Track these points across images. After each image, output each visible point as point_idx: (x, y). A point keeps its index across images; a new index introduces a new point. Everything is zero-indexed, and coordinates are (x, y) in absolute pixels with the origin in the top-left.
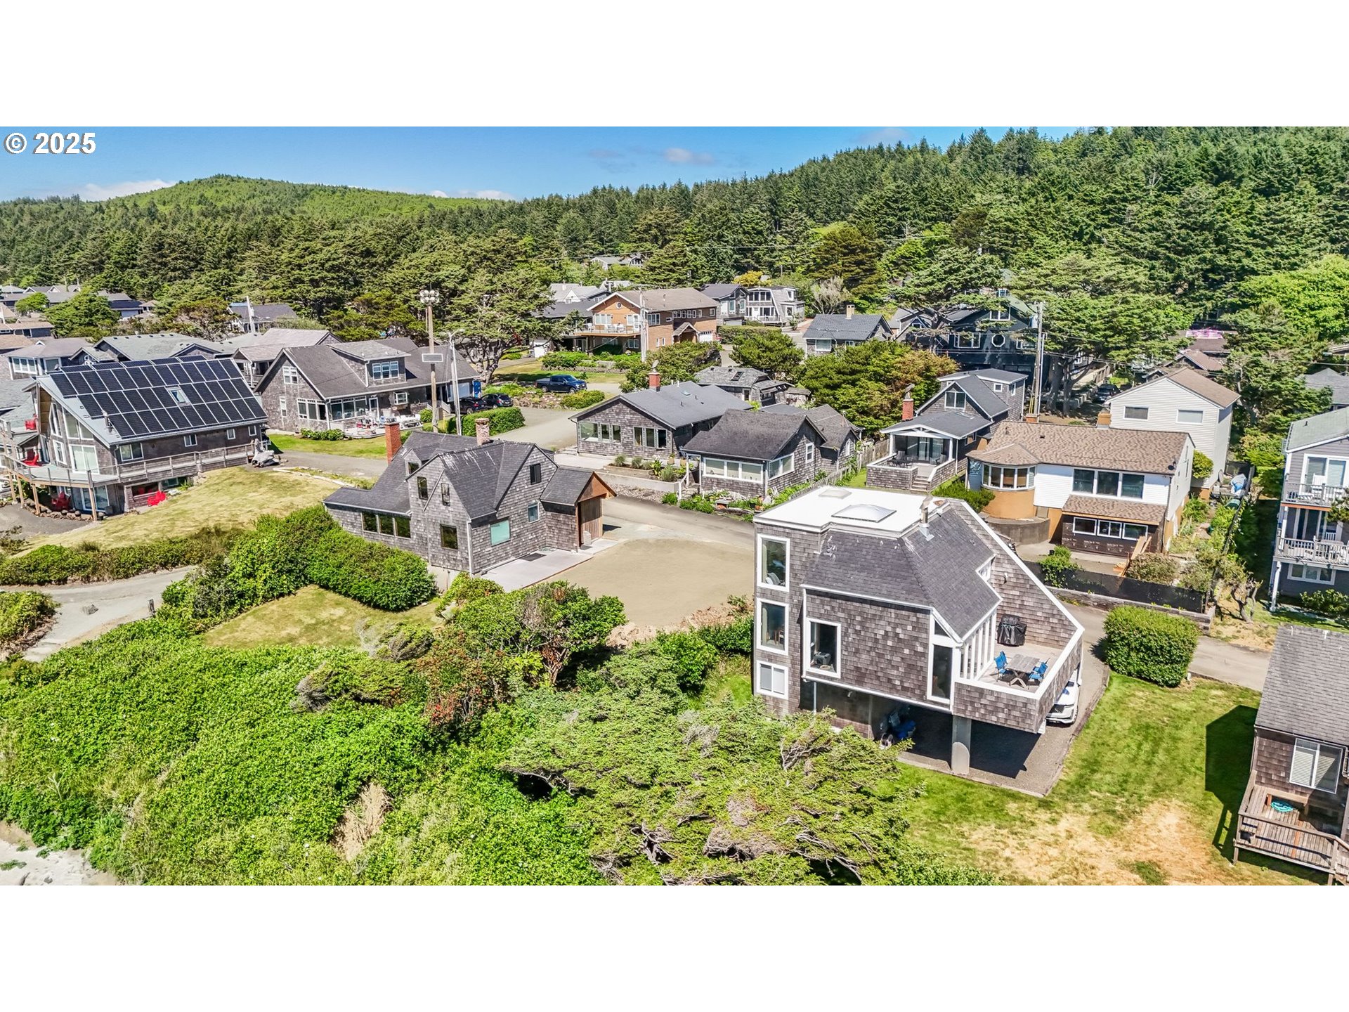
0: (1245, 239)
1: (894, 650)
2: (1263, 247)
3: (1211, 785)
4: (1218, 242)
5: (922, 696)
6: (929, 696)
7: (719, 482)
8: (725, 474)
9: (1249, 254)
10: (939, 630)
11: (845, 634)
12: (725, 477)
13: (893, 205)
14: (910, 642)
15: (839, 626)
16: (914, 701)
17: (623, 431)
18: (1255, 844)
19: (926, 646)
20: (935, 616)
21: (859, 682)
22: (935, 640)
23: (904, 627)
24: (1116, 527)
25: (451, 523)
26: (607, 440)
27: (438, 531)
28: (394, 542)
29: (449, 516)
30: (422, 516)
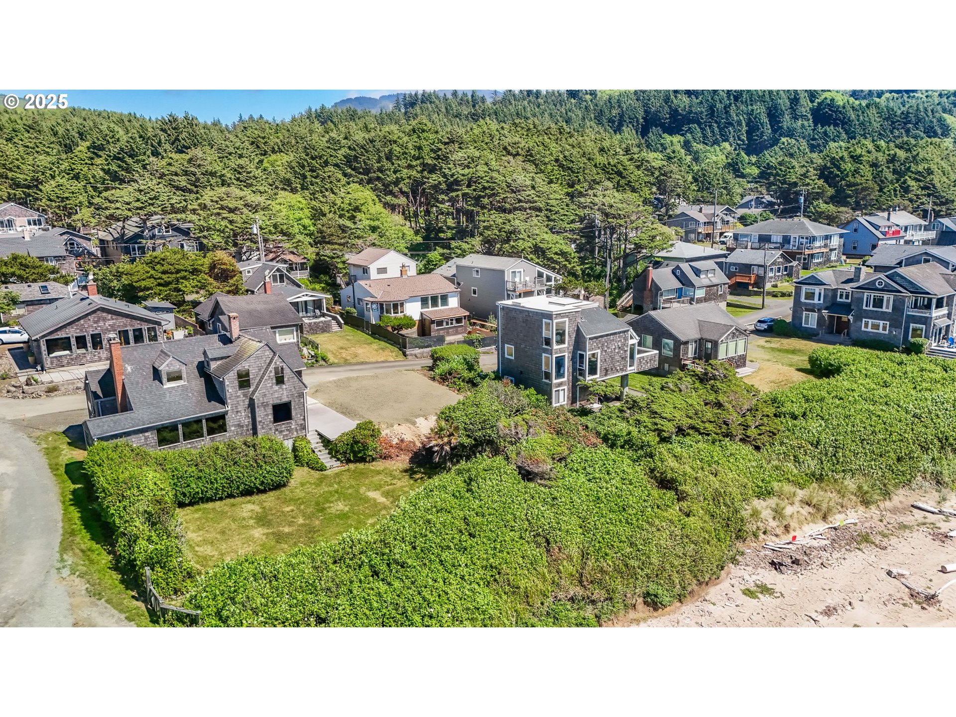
1: (618, 353)
5: (626, 370)
6: (628, 368)
10: (631, 337)
11: (601, 354)
14: (622, 348)
15: (599, 352)
16: (624, 373)
17: (105, 337)
19: (627, 346)
20: (631, 332)
21: (606, 375)
22: (630, 342)
23: (621, 341)
24: (451, 321)
25: (285, 399)
26: (83, 351)
27: (270, 411)
28: (205, 442)
29: (281, 394)
30: (244, 403)
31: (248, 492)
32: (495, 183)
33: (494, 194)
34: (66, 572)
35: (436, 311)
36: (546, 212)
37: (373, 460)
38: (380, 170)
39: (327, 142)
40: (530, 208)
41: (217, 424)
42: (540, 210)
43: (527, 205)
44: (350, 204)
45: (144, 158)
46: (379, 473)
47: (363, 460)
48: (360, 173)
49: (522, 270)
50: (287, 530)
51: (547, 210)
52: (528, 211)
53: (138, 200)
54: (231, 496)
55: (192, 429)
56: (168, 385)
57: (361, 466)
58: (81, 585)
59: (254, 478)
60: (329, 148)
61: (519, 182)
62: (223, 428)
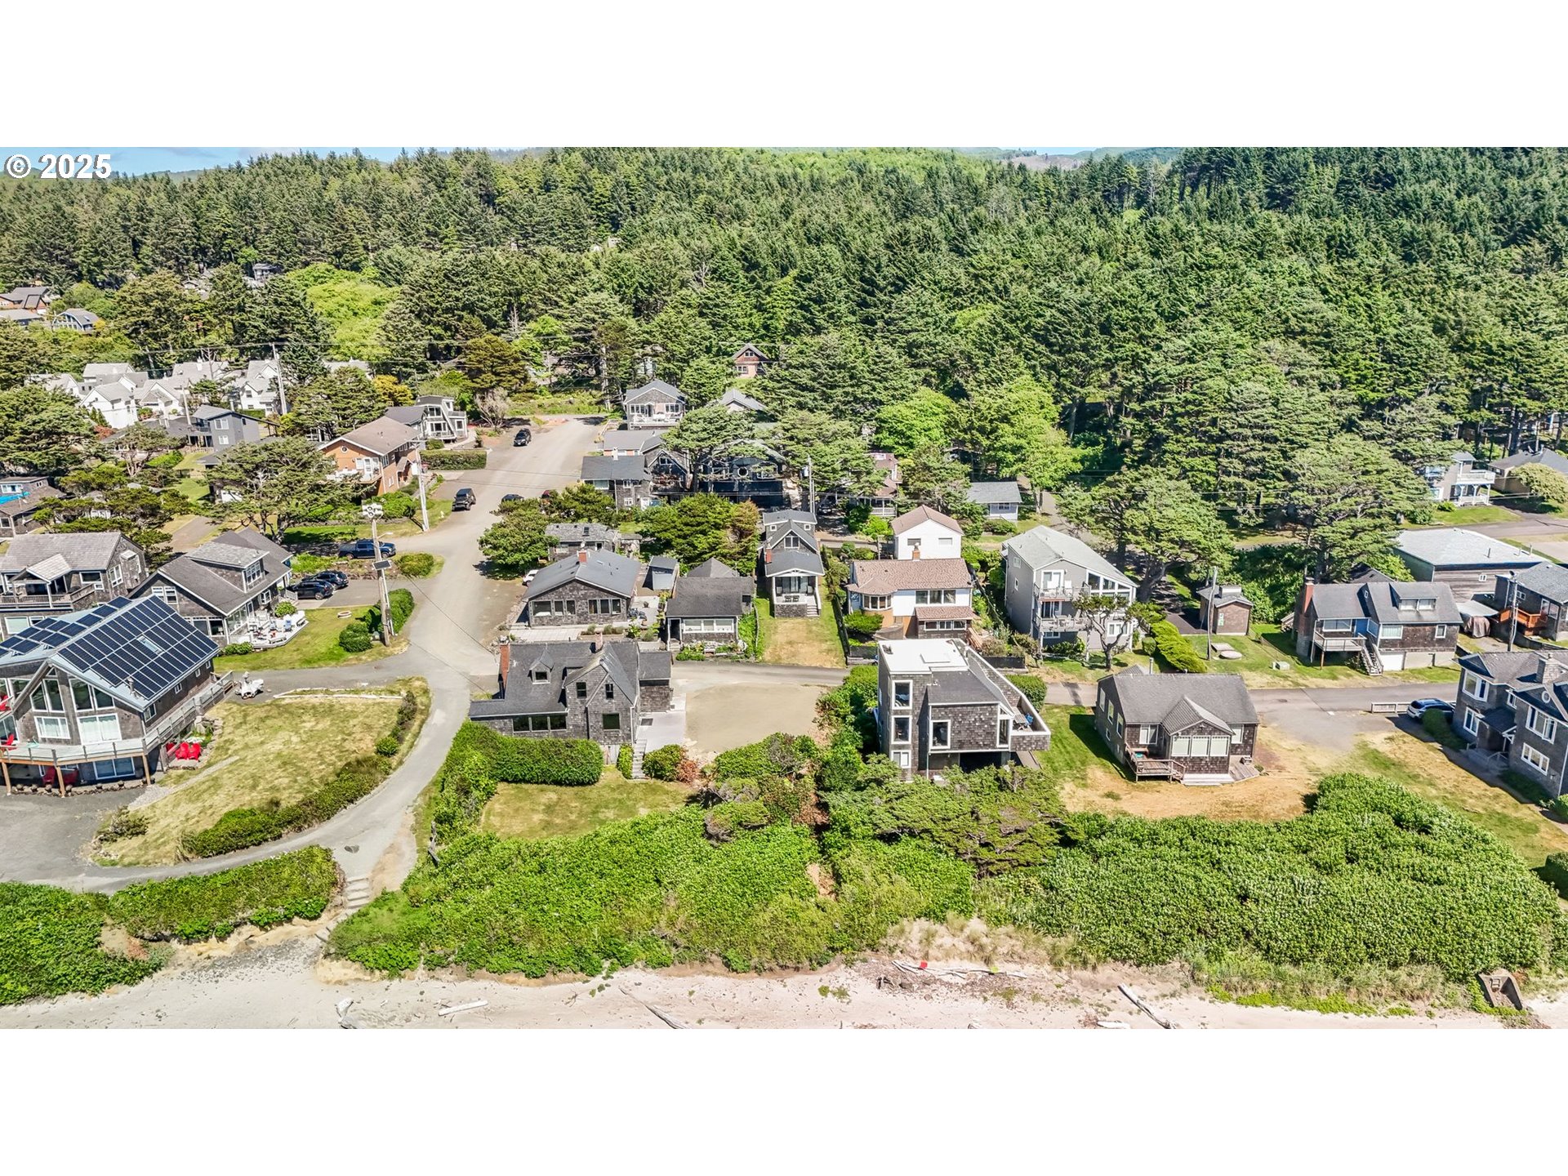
0: (867, 375)
1: (980, 727)
2: (880, 381)
3: (1098, 755)
4: (852, 377)
5: (994, 747)
6: (998, 745)
7: (698, 636)
8: (703, 629)
9: (874, 389)
10: (1002, 712)
11: (953, 724)
12: (703, 631)
13: (456, 279)
14: (987, 722)
15: (949, 722)
16: (990, 750)
17: (577, 604)
18: (1145, 773)
19: (996, 721)
20: (1001, 705)
21: (960, 748)
22: (1000, 717)
23: (984, 714)
24: (949, 623)
25: (614, 712)
26: (560, 614)
27: (600, 718)
28: (548, 735)
29: (612, 707)
30: (580, 710)
31: (558, 783)
32: (1205, 395)
33: (1198, 413)
34: (411, 809)
35: (935, 608)
36: (1284, 444)
37: (671, 780)
38: (1084, 348)
39: (1040, 295)
40: (1254, 437)
41: (559, 722)
42: (1275, 440)
43: (1247, 432)
44: (998, 412)
45: (831, 304)
46: (667, 793)
47: (660, 777)
48: (1052, 352)
49: (1062, 572)
50: (558, 821)
51: (1287, 440)
52: (1251, 441)
53: (705, 430)
54: (544, 782)
55: (540, 723)
56: (536, 682)
57: (659, 782)
58: (411, 820)
59: (563, 775)
60: (1040, 304)
61: (1245, 395)
62: (563, 725)
